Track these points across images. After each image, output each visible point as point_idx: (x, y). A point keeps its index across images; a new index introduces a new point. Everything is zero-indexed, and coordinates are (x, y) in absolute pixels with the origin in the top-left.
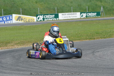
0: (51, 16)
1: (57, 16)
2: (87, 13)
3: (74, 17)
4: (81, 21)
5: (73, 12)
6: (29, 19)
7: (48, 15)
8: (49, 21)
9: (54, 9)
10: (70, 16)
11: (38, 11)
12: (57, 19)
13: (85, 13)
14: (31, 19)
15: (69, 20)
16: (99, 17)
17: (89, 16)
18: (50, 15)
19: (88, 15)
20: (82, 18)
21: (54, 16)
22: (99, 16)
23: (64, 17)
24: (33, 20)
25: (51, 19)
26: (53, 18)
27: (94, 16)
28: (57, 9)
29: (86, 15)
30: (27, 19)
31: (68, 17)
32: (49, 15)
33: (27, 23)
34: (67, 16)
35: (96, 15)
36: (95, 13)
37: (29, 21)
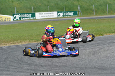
0: (28, 16)
1: (33, 15)
2: (64, 12)
3: (51, 16)
4: (58, 20)
5: (50, 11)
7: (24, 14)
8: (26, 20)
9: (31, 9)
10: (47, 15)
11: (14, 10)
12: (34, 18)
13: (62, 12)
14: (8, 18)
17: (66, 16)
18: (27, 14)
19: (65, 14)
20: (59, 17)
21: (31, 15)
22: (76, 16)
23: (41, 16)
24: (10, 19)
25: (28, 19)
26: (30, 17)
27: (71, 15)
28: (34, 8)
29: (63, 14)
30: (3, 18)
31: (45, 16)
32: (26, 15)
33: (3, 22)
34: (43, 15)
35: (73, 14)
36: (72, 13)
37: (5, 20)
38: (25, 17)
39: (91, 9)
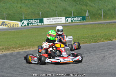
0: (36, 21)
1: (41, 21)
2: (72, 18)
3: (59, 21)
4: (66, 26)
5: (58, 17)
6: (13, 25)
7: (32, 20)
8: (34, 26)
9: (39, 14)
10: (55, 20)
11: (22, 16)
12: (42, 23)
13: (70, 18)
14: (16, 24)
15: (54, 25)
16: (85, 22)
17: (74, 21)
18: (35, 19)
19: (73, 19)
20: (67, 22)
21: (39, 21)
22: (84, 21)
23: (49, 22)
24: (18, 25)
25: (36, 24)
26: (38, 23)
27: (79, 20)
28: (42, 14)
30: (11, 24)
31: (53, 22)
32: (34, 20)
33: (11, 28)
34: (51, 20)
35: (81, 20)
36: (80, 18)
37: (13, 26)
38: (33, 23)
39: (100, 14)
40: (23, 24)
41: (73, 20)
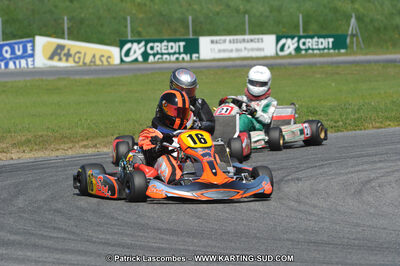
0: (172, 47)
1: (192, 47)
2: (300, 38)
3: (252, 50)
5: (252, 32)
6: (94, 56)
7: (161, 41)
8: (164, 62)
9: (184, 22)
10: (241, 46)
11: (126, 27)
12: (194, 56)
13: (293, 38)
14: (103, 56)
16: (343, 54)
17: (306, 50)
18: (169, 41)
19: (304, 44)
20: (281, 54)
21: (184, 46)
22: (343, 51)
23: (220, 51)
24: (109, 57)
25: (173, 58)
26: (180, 53)
27: (324, 49)
28: (194, 21)
29: (296, 45)
30: (85, 54)
31: (231, 51)
32: (165, 43)
33: (85, 68)
34: (227, 46)
35: (331, 46)
36: (327, 40)
37: (93, 61)
38: (164, 51)
39: (397, 27)
40: (127, 54)
41: (302, 46)
